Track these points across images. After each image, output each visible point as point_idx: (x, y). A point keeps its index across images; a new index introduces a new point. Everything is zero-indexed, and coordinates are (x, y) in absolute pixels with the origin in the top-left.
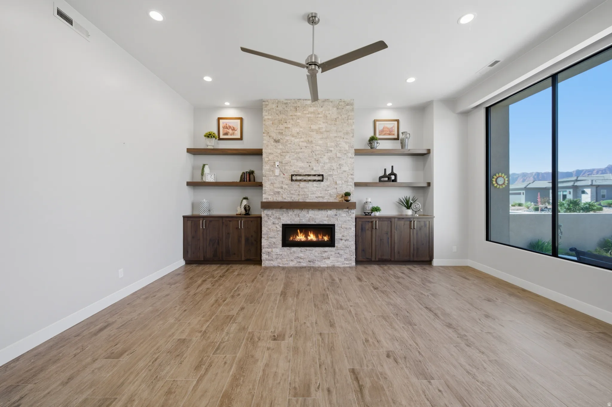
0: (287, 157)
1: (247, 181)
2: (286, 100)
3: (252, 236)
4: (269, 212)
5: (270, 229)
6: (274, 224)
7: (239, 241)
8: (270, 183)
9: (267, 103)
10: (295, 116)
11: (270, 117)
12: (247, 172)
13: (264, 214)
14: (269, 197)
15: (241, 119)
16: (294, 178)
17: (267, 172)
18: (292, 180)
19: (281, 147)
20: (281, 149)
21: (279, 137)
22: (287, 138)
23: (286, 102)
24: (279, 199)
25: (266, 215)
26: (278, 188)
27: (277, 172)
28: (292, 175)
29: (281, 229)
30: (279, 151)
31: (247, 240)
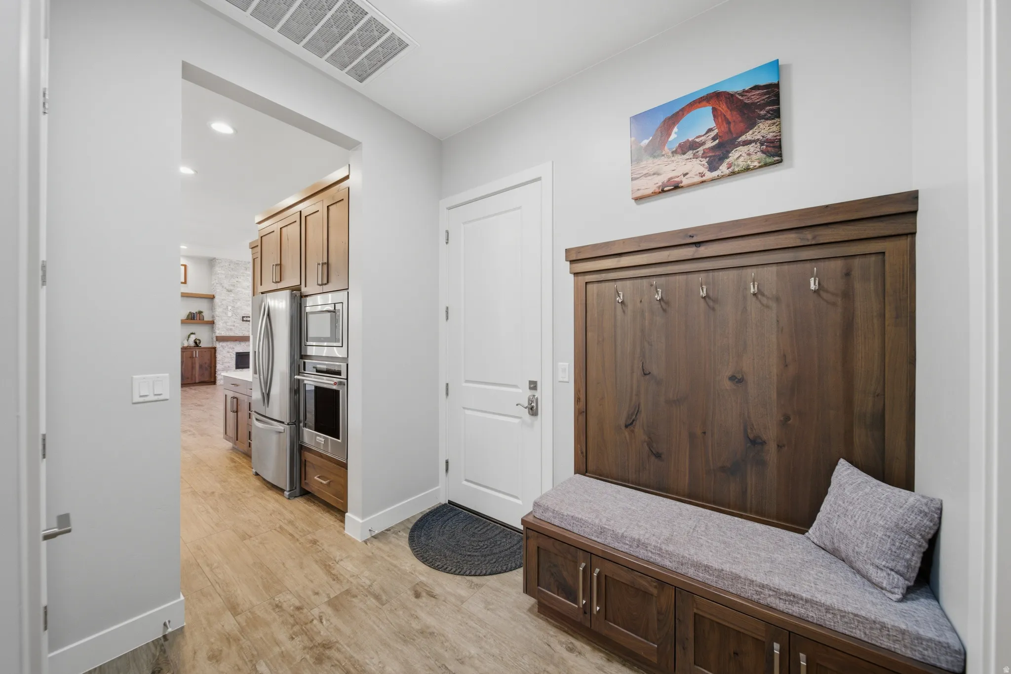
0: (238, 303)
1: (197, 319)
2: (237, 261)
3: (206, 363)
4: (224, 344)
5: (225, 357)
6: (228, 352)
7: (193, 368)
8: (222, 322)
9: (220, 261)
10: (245, 273)
11: (223, 272)
12: (196, 312)
13: (219, 346)
14: (223, 333)
15: (185, 266)
16: (245, 319)
17: (221, 314)
18: (243, 320)
19: (233, 295)
20: (233, 297)
21: (232, 288)
22: (238, 289)
23: (237, 262)
24: (232, 334)
25: (222, 346)
26: (231, 326)
27: (230, 314)
28: (243, 317)
29: (235, 356)
30: (232, 298)
31: (201, 367)
